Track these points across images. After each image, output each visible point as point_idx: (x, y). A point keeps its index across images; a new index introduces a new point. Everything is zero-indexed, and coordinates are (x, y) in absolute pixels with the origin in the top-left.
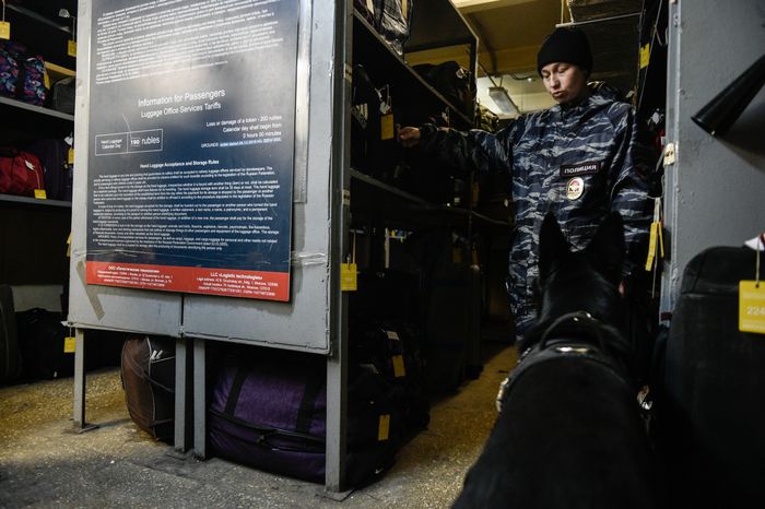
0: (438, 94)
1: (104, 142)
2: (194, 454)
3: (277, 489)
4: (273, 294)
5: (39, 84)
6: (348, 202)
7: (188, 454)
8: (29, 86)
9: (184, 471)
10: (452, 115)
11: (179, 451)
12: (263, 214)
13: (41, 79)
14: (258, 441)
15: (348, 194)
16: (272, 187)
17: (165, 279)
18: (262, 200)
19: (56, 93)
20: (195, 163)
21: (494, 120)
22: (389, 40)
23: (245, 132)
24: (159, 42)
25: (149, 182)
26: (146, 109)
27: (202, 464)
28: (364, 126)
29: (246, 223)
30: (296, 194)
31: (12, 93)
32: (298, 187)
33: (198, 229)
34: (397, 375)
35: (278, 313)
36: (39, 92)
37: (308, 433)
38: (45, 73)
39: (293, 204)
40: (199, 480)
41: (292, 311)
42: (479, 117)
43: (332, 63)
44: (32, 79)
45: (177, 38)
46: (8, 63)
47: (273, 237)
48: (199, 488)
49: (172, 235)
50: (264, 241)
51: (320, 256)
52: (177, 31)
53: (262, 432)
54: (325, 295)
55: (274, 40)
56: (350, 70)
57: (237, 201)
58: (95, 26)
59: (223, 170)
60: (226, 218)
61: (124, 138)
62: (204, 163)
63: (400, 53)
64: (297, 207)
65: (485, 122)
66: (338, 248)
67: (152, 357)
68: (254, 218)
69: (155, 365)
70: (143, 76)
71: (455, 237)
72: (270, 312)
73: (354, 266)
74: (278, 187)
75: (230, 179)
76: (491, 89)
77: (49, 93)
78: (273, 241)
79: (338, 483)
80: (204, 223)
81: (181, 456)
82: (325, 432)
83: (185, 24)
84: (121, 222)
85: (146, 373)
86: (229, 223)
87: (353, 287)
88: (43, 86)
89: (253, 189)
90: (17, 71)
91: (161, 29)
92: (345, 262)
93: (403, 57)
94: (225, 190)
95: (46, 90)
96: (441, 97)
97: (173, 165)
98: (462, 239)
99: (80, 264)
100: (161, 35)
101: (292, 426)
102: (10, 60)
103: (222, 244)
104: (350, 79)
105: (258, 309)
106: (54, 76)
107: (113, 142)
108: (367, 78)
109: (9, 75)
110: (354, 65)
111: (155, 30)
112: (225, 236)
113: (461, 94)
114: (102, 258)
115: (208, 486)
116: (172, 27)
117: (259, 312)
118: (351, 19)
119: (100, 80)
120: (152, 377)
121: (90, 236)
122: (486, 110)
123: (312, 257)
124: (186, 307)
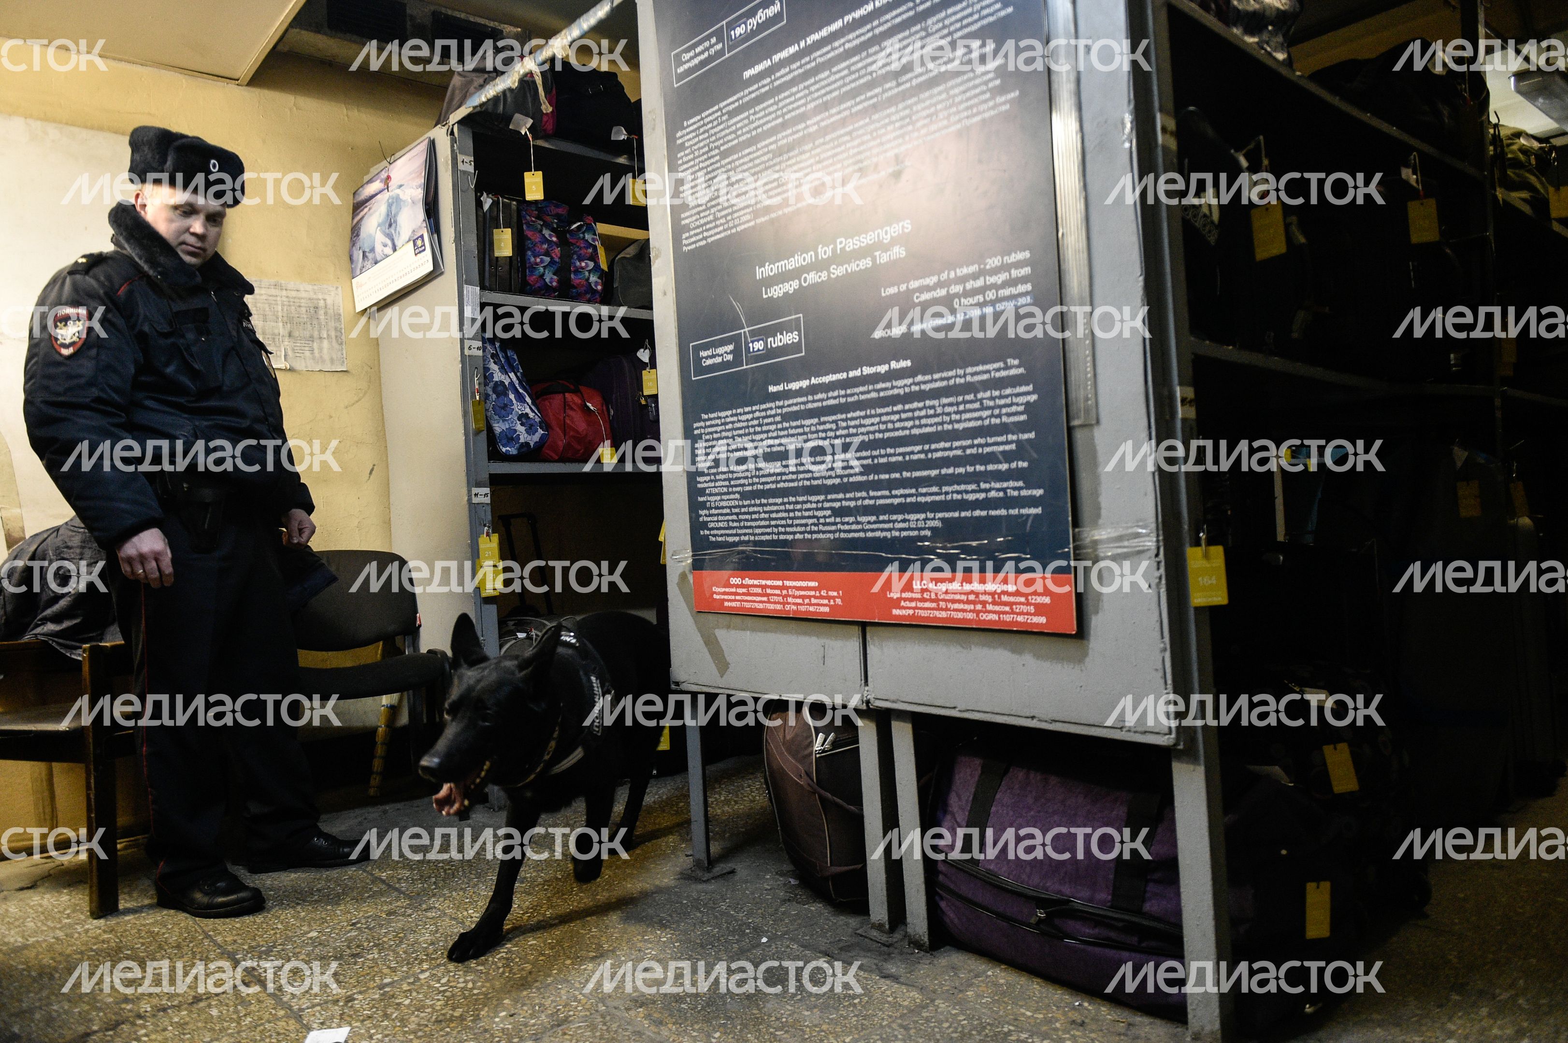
0: (1384, 127)
1: (703, 354)
2: (906, 935)
3: (1082, 1024)
4: (1043, 620)
5: (591, 265)
6: (1192, 413)
7: (897, 936)
8: (578, 271)
9: (893, 970)
10: (1425, 168)
11: (879, 927)
12: (1008, 457)
13: (594, 257)
14: (1033, 920)
15: (1190, 393)
16: (1022, 400)
17: (829, 598)
18: (1004, 429)
19: (617, 275)
20: (867, 370)
21: (1542, 157)
22: (1252, 34)
23: (957, 295)
24: (780, 152)
25: (786, 417)
26: (770, 282)
27: (926, 959)
28: (1212, 239)
29: (975, 477)
30: (1073, 409)
31: (554, 289)
32: (1080, 392)
33: (881, 497)
34: (1340, 787)
35: (1058, 658)
36: (593, 279)
37: (1139, 912)
38: (598, 244)
39: (1070, 430)
40: (922, 989)
41: (1086, 655)
42: (1501, 155)
43: (1128, 118)
44: (581, 259)
45: (811, 137)
46: (545, 240)
47: (1032, 502)
48: (925, 1007)
49: (837, 512)
50: (1014, 512)
51: (1138, 535)
52: (813, 124)
53: (1041, 903)
54: (1156, 617)
55: (1000, 99)
56: (1172, 125)
57: (954, 435)
58: (673, 148)
59: (920, 378)
60: (934, 473)
61: (735, 340)
62: (883, 369)
63: (1281, 56)
64: (1079, 435)
65: (1516, 164)
66: (1178, 515)
67: (817, 747)
68: (990, 467)
69: (825, 760)
70: (759, 221)
71: (1460, 455)
72: (1037, 656)
73: (1218, 551)
74: (1033, 398)
75: (936, 394)
76: (1520, 76)
77: (607, 277)
78: (1033, 511)
79: (1217, 1025)
80: (891, 485)
81: (884, 938)
82: (1178, 912)
83: (826, 106)
84: (744, 496)
85: (808, 774)
86: (941, 481)
87: (1220, 598)
88: (597, 267)
89: (984, 409)
90: (558, 250)
91: (784, 126)
92: (1197, 543)
93: (1289, 62)
94: (927, 417)
95: (602, 275)
96: (1394, 131)
97: (826, 379)
98: (1481, 459)
99: (683, 576)
100: (785, 138)
101: (1104, 896)
102: (546, 233)
103: (931, 524)
104: (1173, 144)
105: (1013, 651)
106: (613, 245)
107: (720, 350)
108: (1210, 132)
109: (547, 259)
110: (1178, 110)
111: (774, 131)
112: (935, 507)
113: (1445, 111)
114: (719, 564)
115: (940, 1003)
116: (803, 118)
117: (1015, 657)
118: (1163, 15)
119: (689, 243)
120: (819, 782)
121: (696, 526)
122: (1518, 134)
123: (1120, 538)
124: (873, 650)
